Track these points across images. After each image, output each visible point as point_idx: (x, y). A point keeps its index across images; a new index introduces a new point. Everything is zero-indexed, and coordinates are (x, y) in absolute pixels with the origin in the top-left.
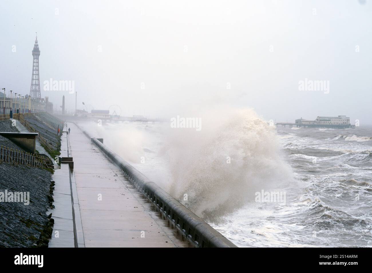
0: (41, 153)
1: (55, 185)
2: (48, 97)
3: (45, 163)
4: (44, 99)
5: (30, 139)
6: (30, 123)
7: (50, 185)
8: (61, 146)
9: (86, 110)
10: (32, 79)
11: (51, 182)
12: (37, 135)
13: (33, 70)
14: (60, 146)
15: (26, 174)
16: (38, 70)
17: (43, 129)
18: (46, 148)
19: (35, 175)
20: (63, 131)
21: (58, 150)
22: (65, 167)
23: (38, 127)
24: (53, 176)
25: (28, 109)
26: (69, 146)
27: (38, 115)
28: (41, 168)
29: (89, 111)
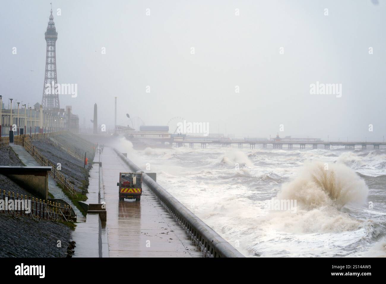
0: (57, 197)
1: (75, 247)
2: (71, 107)
3: (62, 213)
4: (65, 110)
5: (40, 177)
6: (41, 150)
7: (68, 248)
8: (89, 187)
9: (131, 126)
10: (45, 79)
11: (70, 243)
12: (50, 169)
13: (47, 63)
14: (86, 185)
15: (31, 231)
16: (55, 64)
17: (61, 159)
18: (65, 190)
19: (45, 232)
20: (94, 161)
21: (83, 192)
22: (93, 219)
23: (53, 155)
24: (73, 233)
25: (39, 127)
26: (101, 186)
27: (53, 137)
28: (55, 222)
29: (137, 128)
